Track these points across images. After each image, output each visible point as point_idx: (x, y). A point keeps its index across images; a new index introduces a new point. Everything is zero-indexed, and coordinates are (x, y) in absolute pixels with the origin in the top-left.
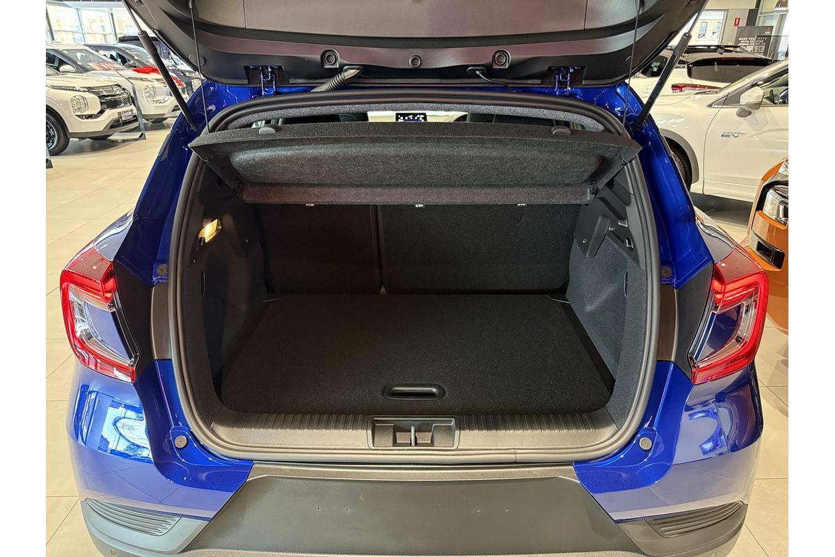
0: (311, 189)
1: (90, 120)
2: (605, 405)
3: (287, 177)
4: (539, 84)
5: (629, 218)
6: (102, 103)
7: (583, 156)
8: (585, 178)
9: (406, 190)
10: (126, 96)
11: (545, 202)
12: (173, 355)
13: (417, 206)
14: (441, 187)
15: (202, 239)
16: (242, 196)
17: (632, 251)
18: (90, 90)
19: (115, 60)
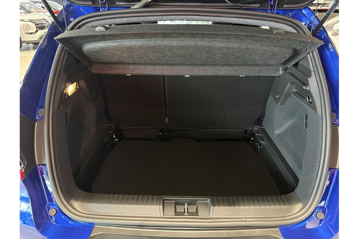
0: (128, 66)
1: (31, 35)
2: (294, 190)
3: (115, 59)
4: (258, 7)
5: (310, 85)
6: (37, 27)
7: (285, 48)
8: (283, 61)
9: (181, 67)
10: (48, 24)
11: (257, 74)
12: (47, 162)
13: (186, 76)
14: (200, 66)
15: (67, 94)
16: (91, 69)
17: (312, 104)
18: (31, 21)
19: (44, 8)
